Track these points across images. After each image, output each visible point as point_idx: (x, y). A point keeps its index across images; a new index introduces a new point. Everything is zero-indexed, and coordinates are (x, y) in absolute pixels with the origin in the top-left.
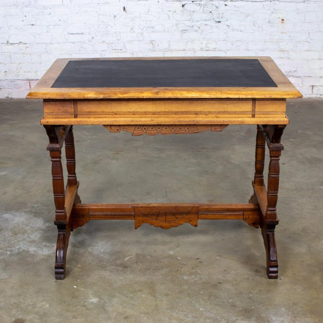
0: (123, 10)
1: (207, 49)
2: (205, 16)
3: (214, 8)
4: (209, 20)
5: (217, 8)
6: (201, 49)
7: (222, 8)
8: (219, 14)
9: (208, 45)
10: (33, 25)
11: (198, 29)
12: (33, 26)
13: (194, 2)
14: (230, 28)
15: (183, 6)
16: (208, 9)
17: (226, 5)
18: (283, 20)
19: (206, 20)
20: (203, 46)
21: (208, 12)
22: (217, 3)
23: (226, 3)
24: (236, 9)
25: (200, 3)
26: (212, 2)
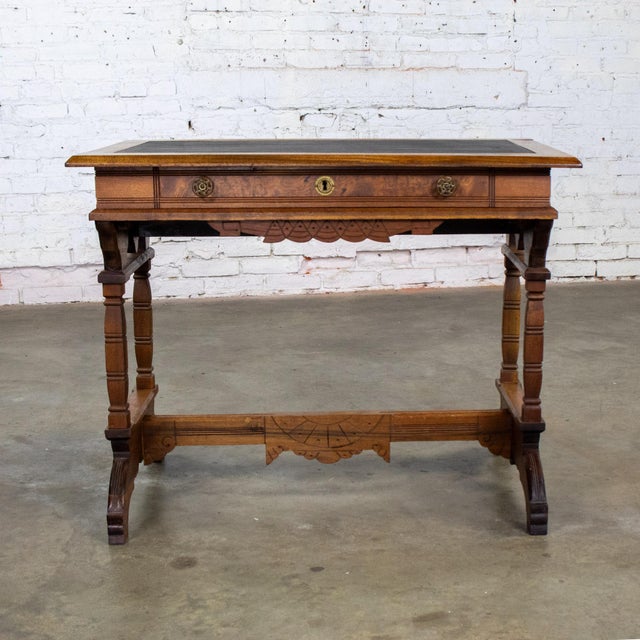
0: (188, 126)
3: (360, 121)
5: (365, 120)
7: (374, 120)
8: (369, 131)
10: (8, 157)
12: (7, 160)
13: (322, 111)
15: (302, 118)
16: (348, 123)
17: (380, 116)
21: (349, 128)
22: (363, 112)
23: (381, 112)
24: (398, 123)
25: (334, 111)
26: (355, 111)
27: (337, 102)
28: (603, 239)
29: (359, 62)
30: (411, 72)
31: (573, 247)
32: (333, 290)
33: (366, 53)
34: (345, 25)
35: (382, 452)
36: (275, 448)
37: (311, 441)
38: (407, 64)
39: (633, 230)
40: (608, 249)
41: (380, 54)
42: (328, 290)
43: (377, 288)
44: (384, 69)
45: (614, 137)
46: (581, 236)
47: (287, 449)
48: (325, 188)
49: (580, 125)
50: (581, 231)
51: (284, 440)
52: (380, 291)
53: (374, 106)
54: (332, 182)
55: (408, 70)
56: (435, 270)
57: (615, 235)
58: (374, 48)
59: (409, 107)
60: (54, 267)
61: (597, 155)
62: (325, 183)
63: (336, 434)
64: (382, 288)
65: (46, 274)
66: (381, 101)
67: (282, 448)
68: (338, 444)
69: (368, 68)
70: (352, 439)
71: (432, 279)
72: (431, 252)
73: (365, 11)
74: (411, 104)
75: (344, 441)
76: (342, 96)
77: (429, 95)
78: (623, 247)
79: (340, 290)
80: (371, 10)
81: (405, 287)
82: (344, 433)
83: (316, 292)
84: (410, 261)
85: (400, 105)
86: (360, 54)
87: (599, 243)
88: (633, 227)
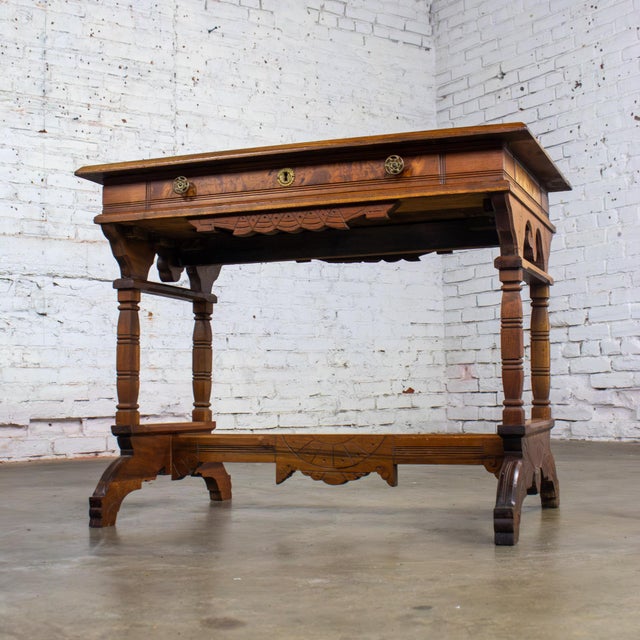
1: (24, 364)
2: (19, 302)
3: (35, 288)
4: (27, 311)
5: (40, 288)
6: (13, 365)
7: (49, 289)
8: (44, 299)
9: (26, 358)
11: (5, 326)
14: (65, 326)
16: (24, 290)
17: (55, 284)
18: (151, 314)
19: (22, 311)
20: (17, 359)
21: (25, 295)
22: (39, 280)
23: (56, 280)
24: (72, 292)
25: (10, 277)
26: (31, 278)
27: (14, 268)
28: (257, 409)
29: (35, 231)
30: (85, 244)
31: (232, 416)
32: (6, 460)
33: (43, 224)
34: (24, 195)
38: (81, 237)
39: (282, 401)
40: (263, 418)
41: (56, 225)
43: (49, 457)
44: (60, 240)
45: (263, 315)
46: (238, 406)
48: (286, 179)
49: (235, 303)
50: (239, 401)
51: (294, 460)
52: (53, 460)
53: (49, 275)
54: (292, 174)
55: (83, 242)
57: (267, 405)
58: (51, 219)
59: (82, 277)
61: (249, 331)
62: (286, 174)
64: (55, 457)
66: (57, 270)
68: (342, 464)
69: (44, 237)
71: (103, 448)
72: (101, 421)
73: (43, 184)
74: (85, 274)
75: (349, 461)
76: (19, 263)
77: (102, 267)
78: (276, 417)
79: (13, 460)
80: (49, 183)
81: (78, 456)
84: (82, 430)
85: (73, 274)
86: (38, 223)
87: (254, 413)
88: (282, 398)
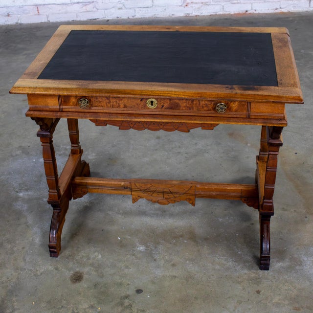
32: (199, 14)
35: (191, 202)
36: (137, 197)
37: (155, 195)
42: (196, 14)
43: (222, 13)
47: (143, 198)
48: (152, 105)
51: (141, 194)
56: (252, 4)
60: (63, 4)
62: (152, 102)
63: (167, 193)
64: (224, 13)
65: (60, 7)
67: (141, 197)
68: (168, 197)
70: (175, 195)
71: (250, 9)
75: (171, 196)
79: (202, 14)
81: (236, 13)
82: (171, 193)
83: (190, 15)
